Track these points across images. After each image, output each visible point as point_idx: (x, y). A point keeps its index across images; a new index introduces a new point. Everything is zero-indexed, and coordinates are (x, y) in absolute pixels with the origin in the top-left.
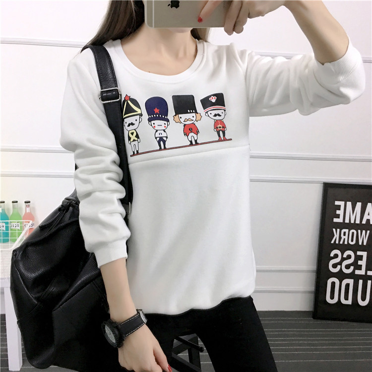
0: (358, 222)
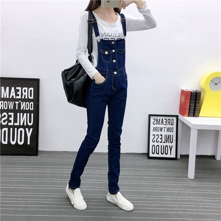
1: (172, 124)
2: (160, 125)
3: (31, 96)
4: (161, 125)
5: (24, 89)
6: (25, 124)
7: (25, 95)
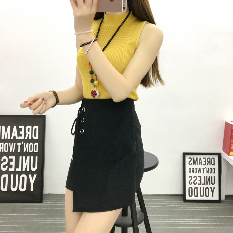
0: (9, 138)
1: (213, 164)
2: (197, 165)
3: (35, 136)
4: (199, 165)
5: (27, 127)
6: (28, 170)
7: (29, 134)
